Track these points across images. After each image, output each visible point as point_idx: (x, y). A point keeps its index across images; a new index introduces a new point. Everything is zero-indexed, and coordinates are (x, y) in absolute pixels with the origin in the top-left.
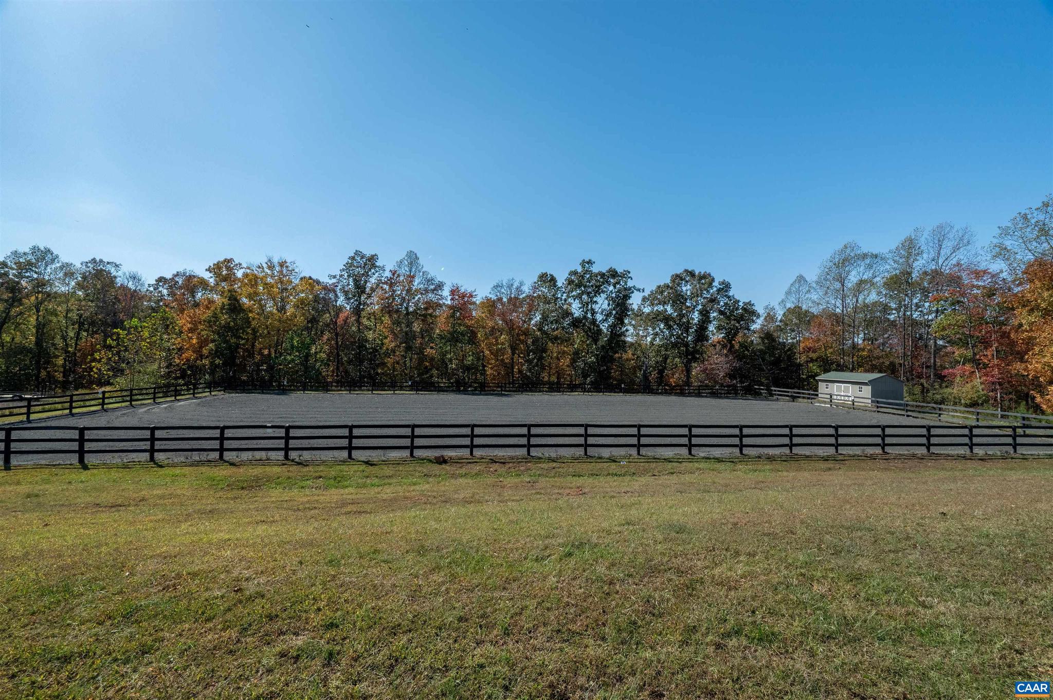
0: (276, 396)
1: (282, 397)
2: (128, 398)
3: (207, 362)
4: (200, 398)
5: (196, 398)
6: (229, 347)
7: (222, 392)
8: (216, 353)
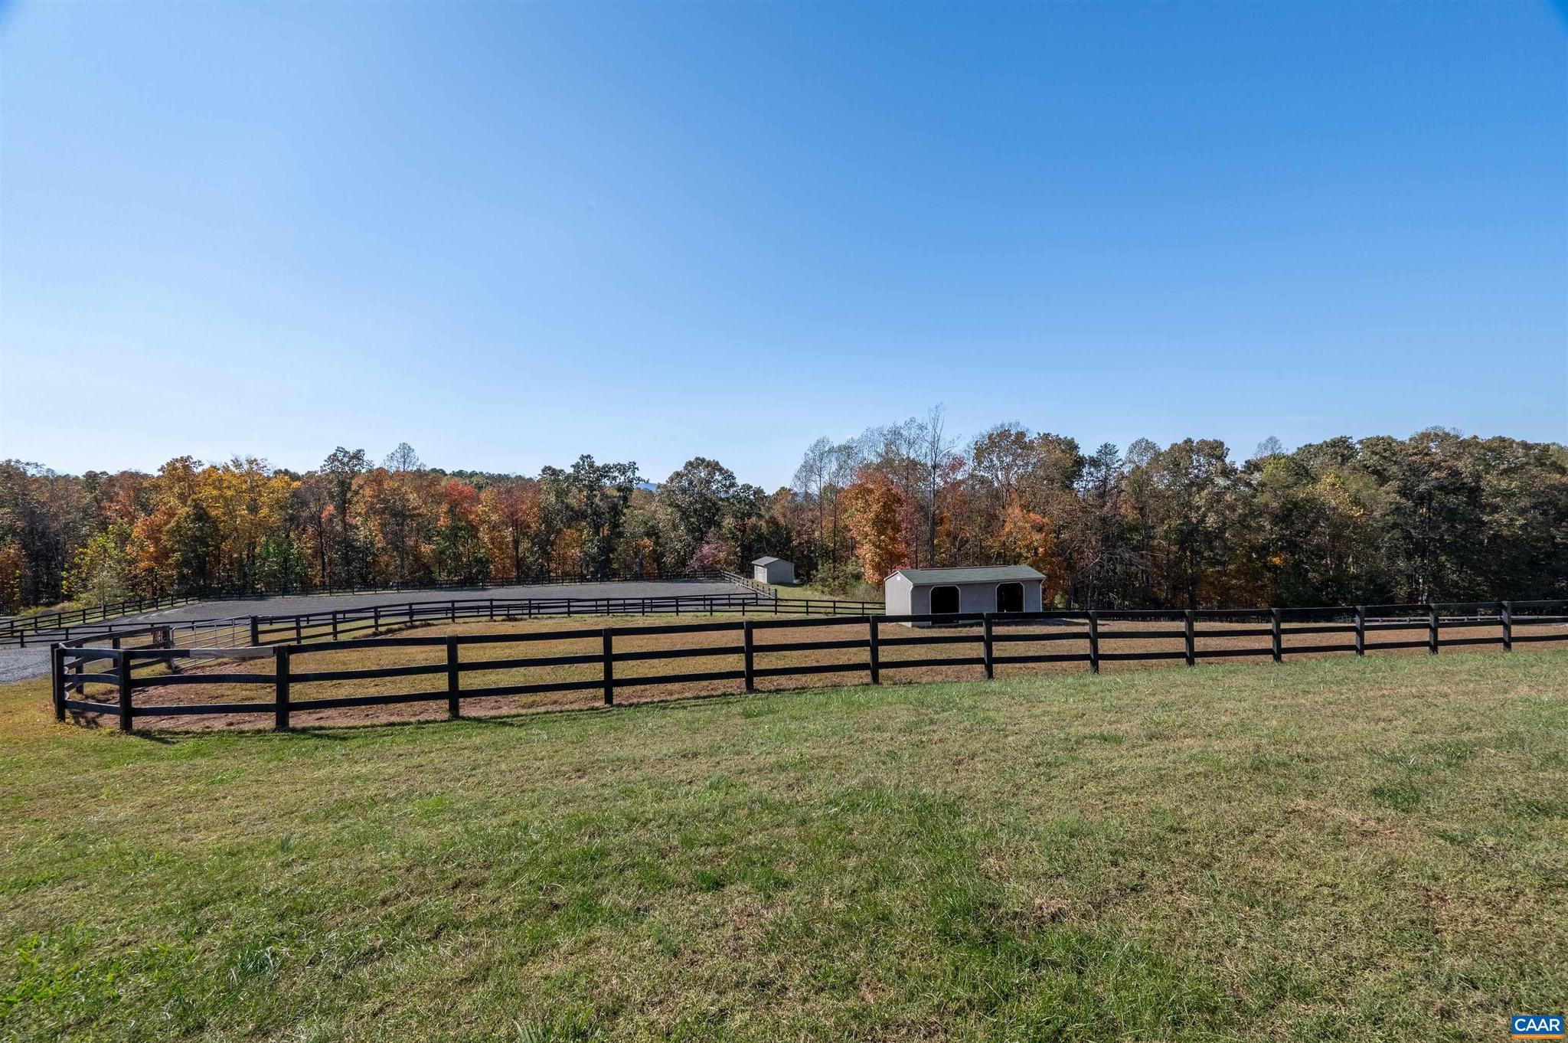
0: (254, 602)
1: (263, 602)
2: (121, 610)
3: (175, 572)
4: (179, 607)
5: (176, 607)
6: (197, 557)
7: (197, 602)
8: (186, 562)
